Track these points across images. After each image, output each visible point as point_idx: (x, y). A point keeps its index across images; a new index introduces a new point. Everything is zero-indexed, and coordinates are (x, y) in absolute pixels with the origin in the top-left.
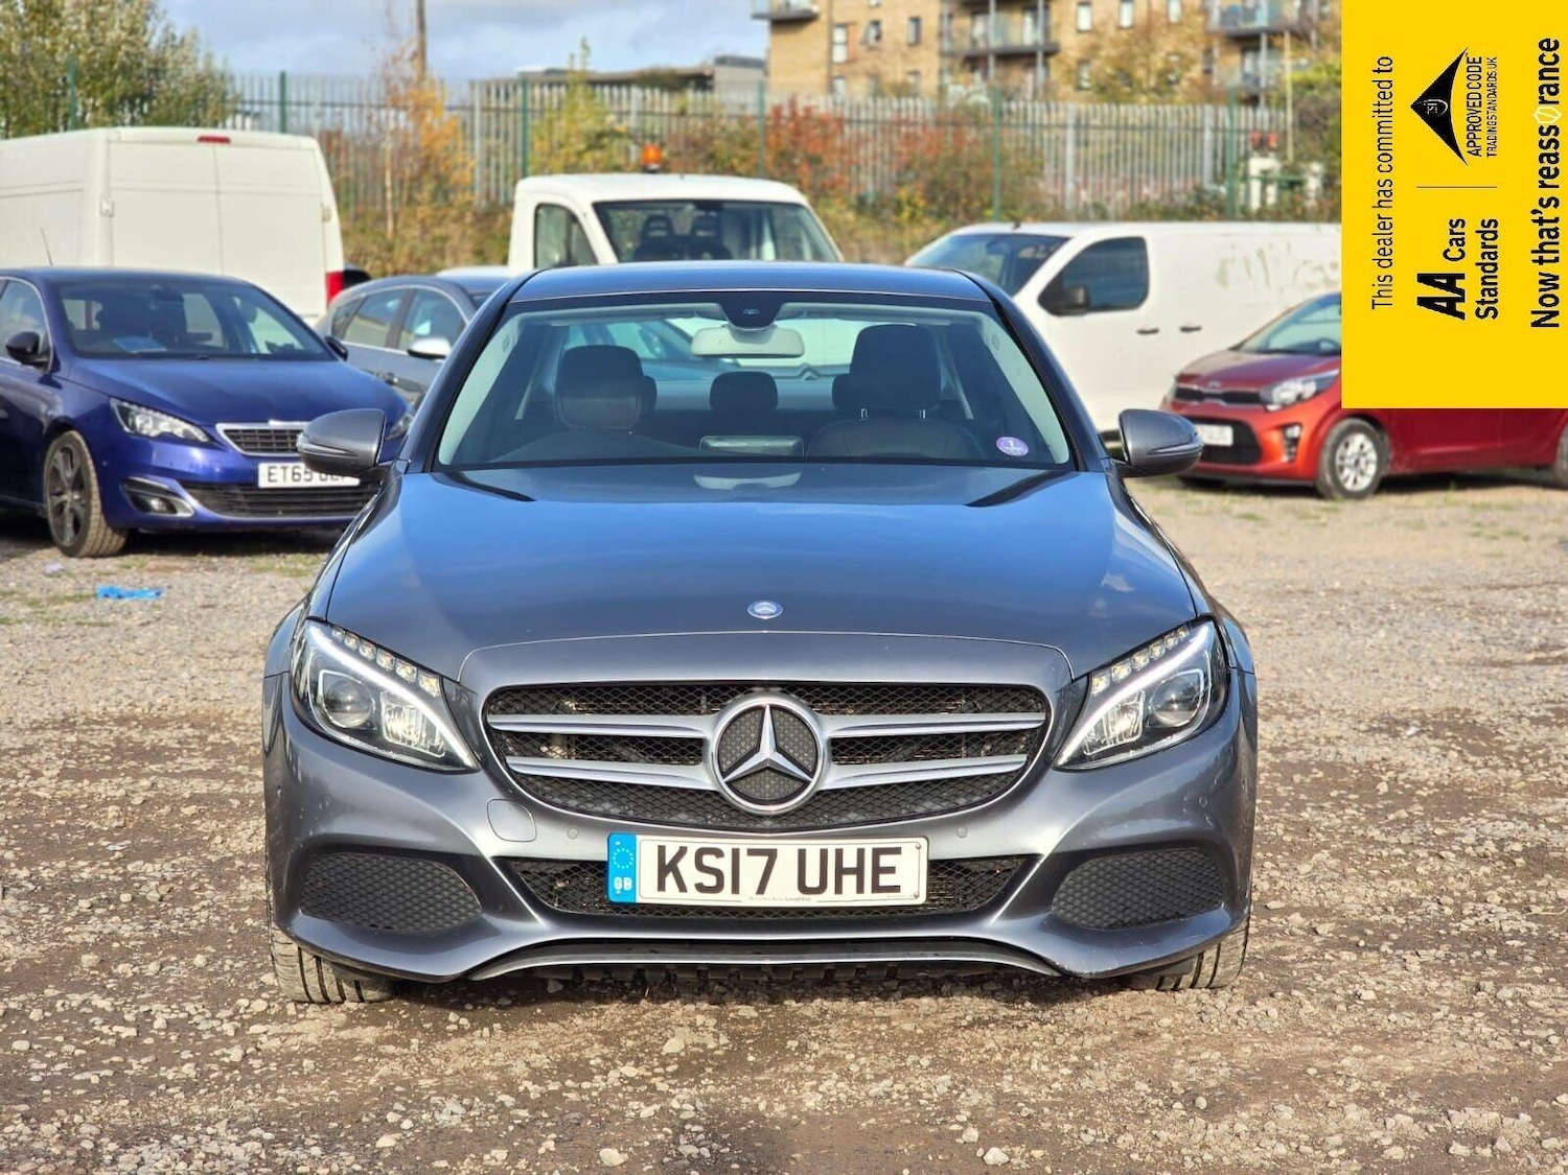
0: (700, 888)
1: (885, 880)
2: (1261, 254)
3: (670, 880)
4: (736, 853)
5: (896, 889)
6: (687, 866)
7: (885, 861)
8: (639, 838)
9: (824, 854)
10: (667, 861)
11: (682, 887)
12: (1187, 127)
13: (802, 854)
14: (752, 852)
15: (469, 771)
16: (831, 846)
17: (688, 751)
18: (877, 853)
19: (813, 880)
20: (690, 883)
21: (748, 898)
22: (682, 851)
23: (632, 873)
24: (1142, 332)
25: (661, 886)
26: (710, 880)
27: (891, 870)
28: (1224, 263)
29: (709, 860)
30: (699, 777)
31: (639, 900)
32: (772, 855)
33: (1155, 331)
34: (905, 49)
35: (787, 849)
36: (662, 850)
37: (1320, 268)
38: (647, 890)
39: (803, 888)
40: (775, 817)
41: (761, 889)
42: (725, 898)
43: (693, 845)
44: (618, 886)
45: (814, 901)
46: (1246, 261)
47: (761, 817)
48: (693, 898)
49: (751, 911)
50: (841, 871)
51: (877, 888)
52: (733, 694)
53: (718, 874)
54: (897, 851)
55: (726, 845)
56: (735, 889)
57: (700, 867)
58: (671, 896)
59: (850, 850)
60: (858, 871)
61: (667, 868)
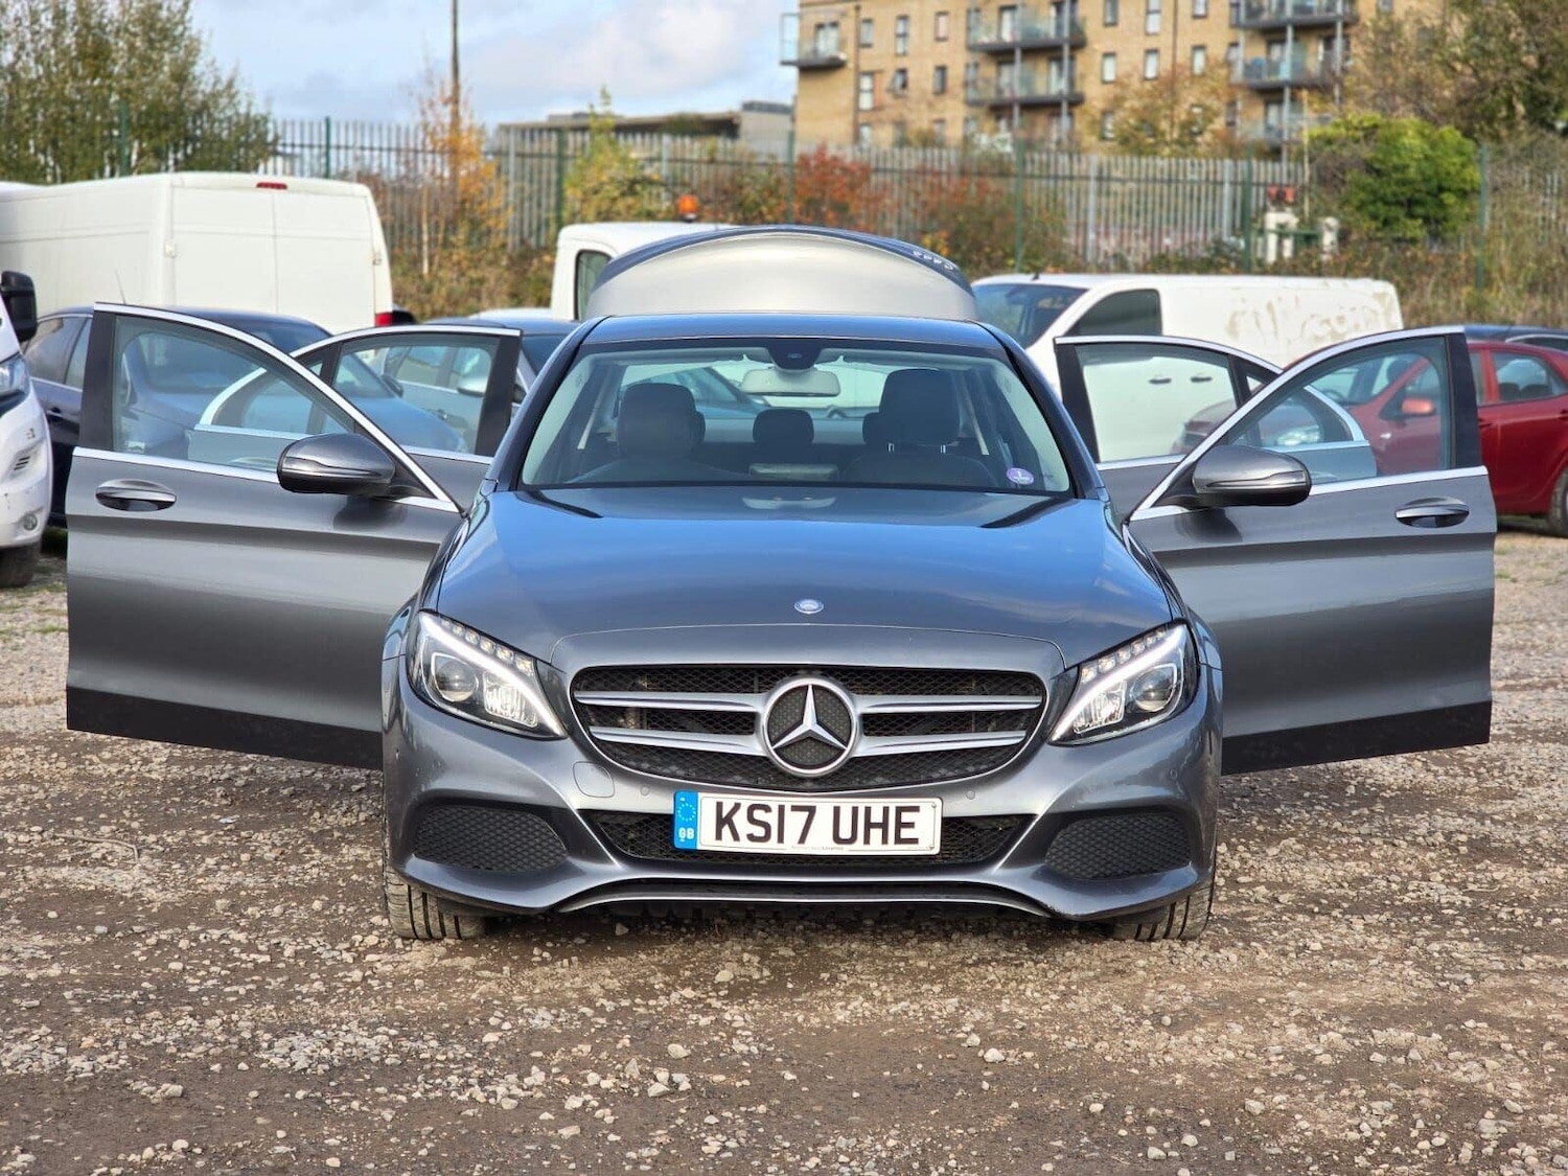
0: (751, 837)
1: (905, 833)
2: (1270, 307)
3: (726, 830)
4: (781, 809)
5: (914, 841)
6: (740, 820)
7: (906, 817)
8: (701, 795)
9: (855, 810)
10: (724, 814)
11: (736, 837)
12: (1207, 180)
13: (837, 811)
14: (795, 808)
15: (557, 738)
16: (862, 804)
18: (900, 810)
19: (845, 833)
20: (742, 835)
21: (790, 846)
22: (737, 806)
23: (694, 825)
24: (1154, 382)
25: (719, 836)
26: (759, 832)
27: (911, 825)
28: (1235, 315)
29: (759, 815)
30: (752, 746)
31: (699, 847)
32: (811, 810)
33: (1167, 381)
34: (931, 97)
35: (824, 806)
36: (719, 806)
37: (1327, 321)
38: (707, 840)
39: (837, 839)
40: (815, 780)
41: (802, 840)
42: (771, 847)
43: (746, 801)
44: (683, 835)
45: (846, 850)
46: (1256, 313)
47: (802, 779)
48: (745, 846)
49: (793, 857)
50: (869, 825)
51: (899, 840)
52: (782, 676)
53: (767, 826)
54: (916, 809)
55: (773, 802)
56: (781, 839)
57: (752, 820)
58: (727, 844)
59: (877, 806)
60: (884, 826)
61: (724, 821)
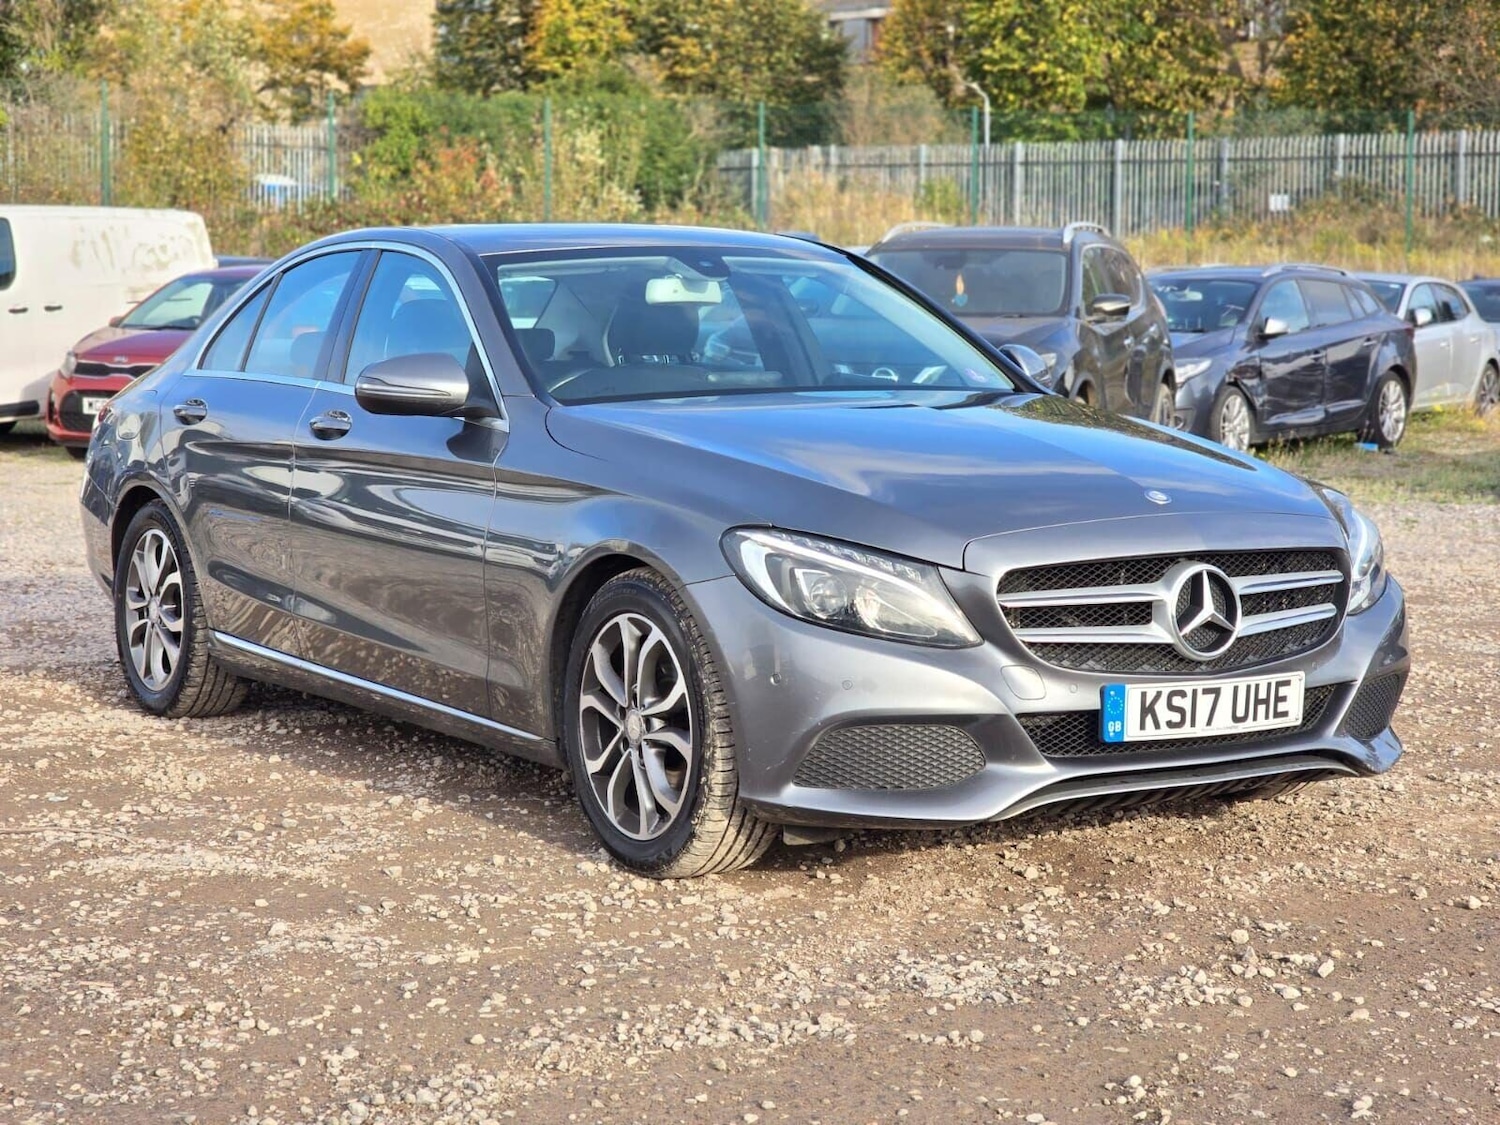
0: (1170, 724)
1: (1282, 707)
3: (1149, 720)
4: (1195, 692)
5: (1285, 714)
6: (1161, 708)
7: (1283, 691)
8: (1128, 687)
9: (1249, 687)
10: (1148, 704)
11: (1157, 726)
13: (1236, 689)
14: (1206, 691)
15: (974, 645)
16: (1253, 680)
17: (1141, 613)
18: (1279, 684)
19: (1240, 713)
20: (1163, 724)
21: (1201, 730)
22: (1159, 694)
23: (1121, 717)
25: (1142, 726)
26: (1176, 717)
27: (1284, 699)
29: (1177, 701)
30: (1156, 632)
31: (1126, 739)
32: (1217, 692)
35: (1226, 685)
36: (1144, 695)
38: (1133, 732)
39: (1236, 719)
40: (1208, 663)
41: (1209, 723)
42: (1185, 732)
43: (1166, 688)
44: (1111, 729)
45: (1241, 728)
47: (1205, 663)
48: (1166, 734)
49: (1204, 739)
50: (1258, 702)
51: (1277, 715)
52: (1167, 564)
53: (1181, 711)
54: (1287, 683)
55: (1188, 687)
56: (1193, 724)
57: (1171, 707)
58: (1150, 734)
59: (1263, 681)
60: (1266, 701)
61: (1147, 710)
